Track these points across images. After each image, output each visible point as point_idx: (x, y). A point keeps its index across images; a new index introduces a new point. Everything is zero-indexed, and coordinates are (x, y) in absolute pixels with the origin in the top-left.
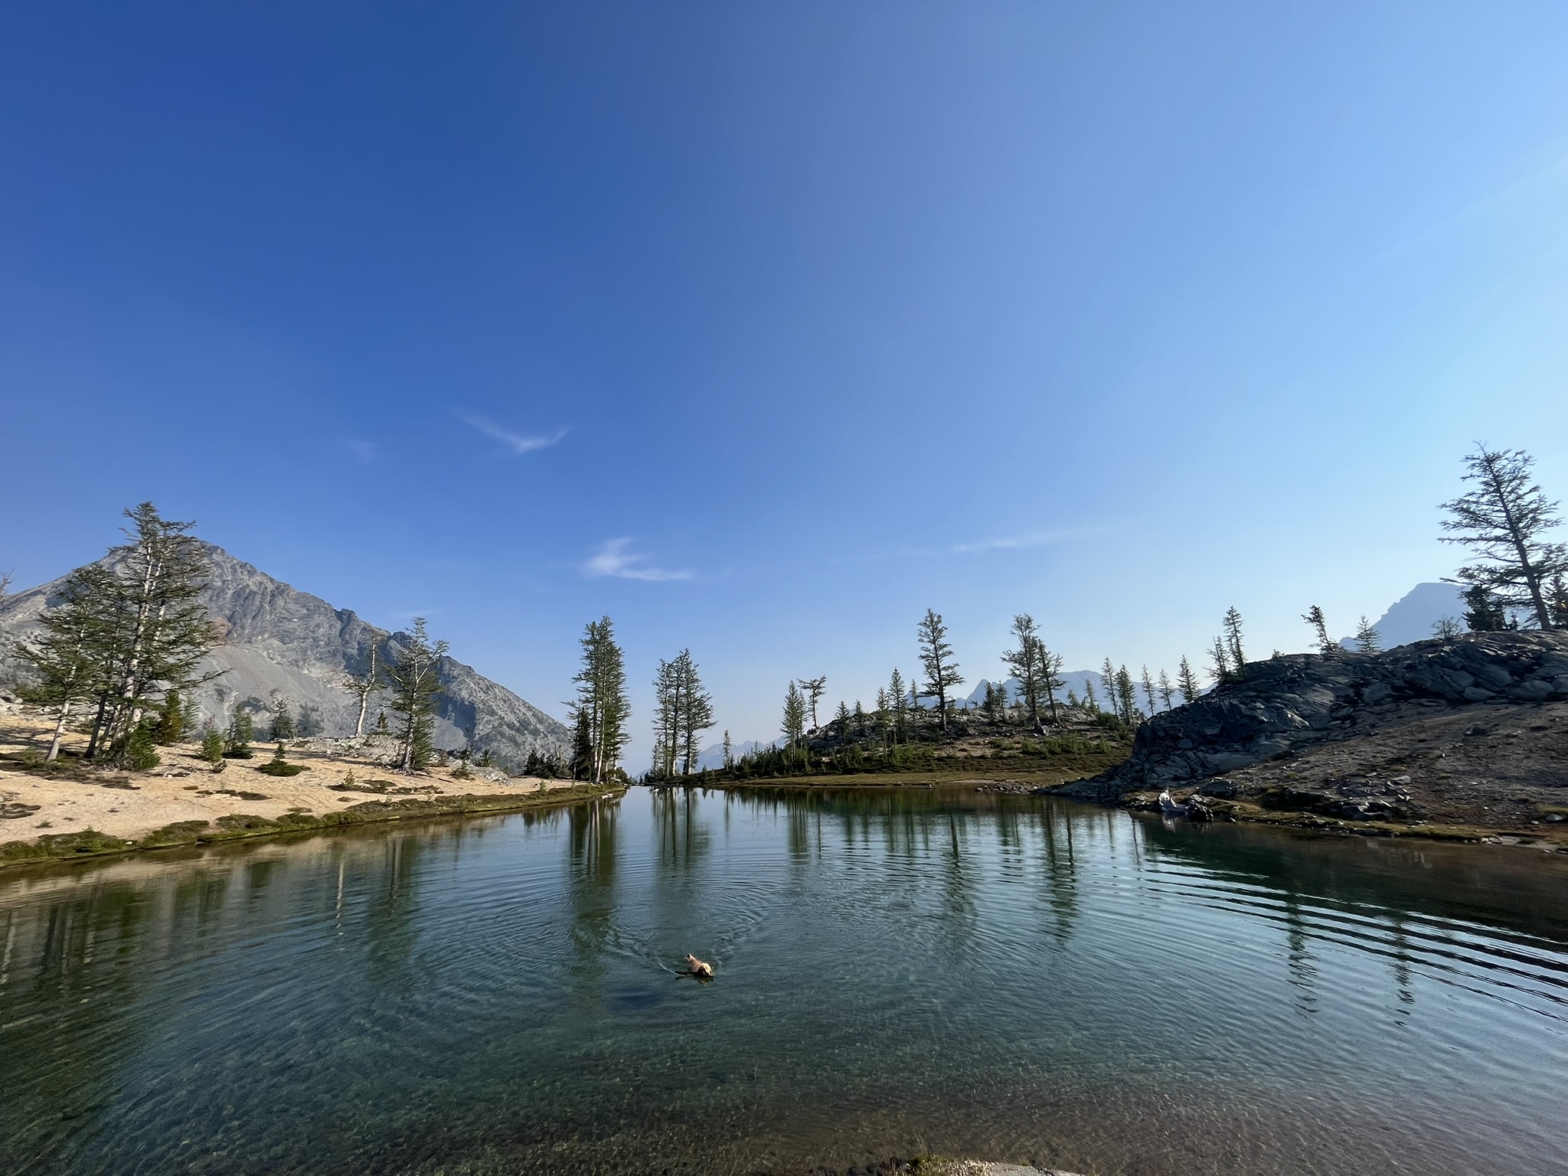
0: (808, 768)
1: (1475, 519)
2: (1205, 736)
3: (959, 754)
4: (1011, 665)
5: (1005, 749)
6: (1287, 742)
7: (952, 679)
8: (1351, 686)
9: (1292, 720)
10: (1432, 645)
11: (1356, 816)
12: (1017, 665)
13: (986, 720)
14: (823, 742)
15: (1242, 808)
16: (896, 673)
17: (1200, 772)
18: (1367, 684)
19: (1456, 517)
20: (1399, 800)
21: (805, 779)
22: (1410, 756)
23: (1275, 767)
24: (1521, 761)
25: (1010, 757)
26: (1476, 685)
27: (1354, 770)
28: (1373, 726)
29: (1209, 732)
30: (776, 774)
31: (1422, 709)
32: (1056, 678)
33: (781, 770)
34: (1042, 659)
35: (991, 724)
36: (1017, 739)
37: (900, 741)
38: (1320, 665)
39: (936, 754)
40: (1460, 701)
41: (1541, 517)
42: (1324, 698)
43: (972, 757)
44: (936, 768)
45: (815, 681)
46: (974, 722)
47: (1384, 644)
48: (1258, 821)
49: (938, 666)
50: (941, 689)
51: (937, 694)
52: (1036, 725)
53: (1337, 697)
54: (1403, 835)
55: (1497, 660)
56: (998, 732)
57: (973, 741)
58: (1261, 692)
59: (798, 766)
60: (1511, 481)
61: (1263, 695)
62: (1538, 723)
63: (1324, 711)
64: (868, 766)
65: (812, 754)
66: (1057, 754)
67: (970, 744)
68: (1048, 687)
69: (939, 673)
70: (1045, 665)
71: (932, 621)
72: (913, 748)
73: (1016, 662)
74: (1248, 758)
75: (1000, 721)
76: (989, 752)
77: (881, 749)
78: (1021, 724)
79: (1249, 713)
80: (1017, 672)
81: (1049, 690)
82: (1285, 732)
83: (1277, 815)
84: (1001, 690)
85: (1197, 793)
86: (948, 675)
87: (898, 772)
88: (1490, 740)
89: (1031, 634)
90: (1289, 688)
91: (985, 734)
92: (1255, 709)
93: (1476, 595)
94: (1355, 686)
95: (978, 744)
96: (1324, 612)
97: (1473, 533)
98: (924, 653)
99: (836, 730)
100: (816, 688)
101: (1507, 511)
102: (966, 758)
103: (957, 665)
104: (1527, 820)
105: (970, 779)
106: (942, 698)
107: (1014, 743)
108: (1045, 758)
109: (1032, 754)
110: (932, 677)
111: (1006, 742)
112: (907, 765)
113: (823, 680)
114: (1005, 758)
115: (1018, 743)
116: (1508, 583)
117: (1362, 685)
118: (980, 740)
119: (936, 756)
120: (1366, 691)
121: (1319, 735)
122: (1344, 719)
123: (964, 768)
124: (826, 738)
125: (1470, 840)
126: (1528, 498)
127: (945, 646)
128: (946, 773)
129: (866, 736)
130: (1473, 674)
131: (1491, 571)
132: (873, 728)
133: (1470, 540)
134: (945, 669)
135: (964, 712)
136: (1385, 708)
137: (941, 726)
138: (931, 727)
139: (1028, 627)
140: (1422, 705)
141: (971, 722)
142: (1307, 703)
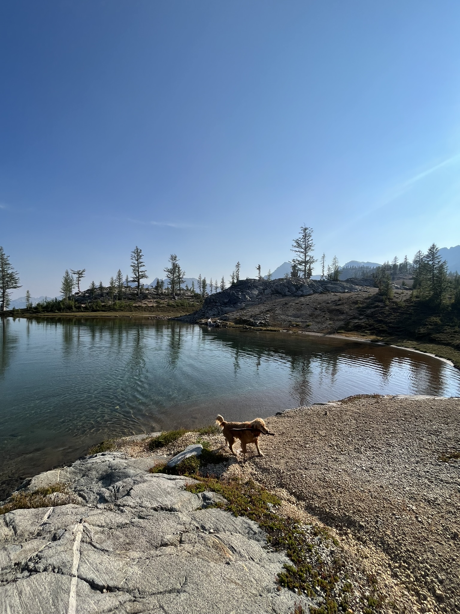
0: (74, 309)
1: (299, 246)
2: (224, 302)
3: (143, 305)
4: (167, 273)
5: (161, 304)
6: (245, 305)
7: (143, 276)
8: (263, 289)
9: (247, 298)
10: (282, 279)
11: (256, 326)
12: (169, 273)
13: (155, 293)
14: (83, 298)
15: (230, 324)
16: (120, 271)
17: (221, 313)
18: (266, 289)
19: (295, 244)
20: (266, 321)
21: (73, 314)
22: (271, 309)
23: (240, 312)
24: (292, 311)
25: (163, 307)
26: (289, 291)
27: (258, 313)
28: (265, 301)
29: (226, 301)
30: (57, 311)
31: (276, 297)
32: (183, 279)
33: (60, 310)
34: (179, 272)
35: (157, 295)
36: (166, 300)
37: (119, 299)
38: (257, 283)
40: (285, 296)
41: (311, 248)
42: (256, 292)
43: (148, 306)
44: (133, 310)
45: (79, 271)
46: (151, 293)
47: (272, 279)
48: (233, 327)
49: (138, 270)
50: (139, 280)
51: (137, 281)
52: (173, 296)
53: (259, 292)
54: (265, 330)
55: (294, 285)
56: (159, 298)
57: (149, 301)
58: (241, 289)
59: (69, 308)
60: (308, 236)
61: (241, 290)
62: (297, 302)
63: (255, 296)
64: (103, 309)
65: (76, 303)
66: (179, 306)
67: (148, 301)
68: (179, 283)
69: (138, 273)
70: (179, 274)
71: (137, 251)
72: (124, 302)
73: (169, 272)
74: (234, 309)
75: (161, 294)
76: (155, 305)
77: (110, 302)
78: (168, 295)
79: (237, 295)
80: (169, 276)
81: (180, 284)
82: (245, 302)
83: (238, 326)
84: (162, 282)
85: (219, 319)
86: (142, 274)
87: (117, 311)
88: (287, 306)
89: (176, 262)
90: (248, 289)
91: (154, 298)
92: (239, 294)
93: (294, 267)
94: (264, 290)
95: (151, 302)
96: (261, 267)
97: (297, 249)
98: (133, 264)
99: (90, 293)
100: (80, 274)
101: (305, 245)
102: (146, 307)
103: (146, 271)
104: (290, 325)
105: (146, 315)
106: (139, 283)
107: (164, 302)
108: (175, 308)
109: (170, 306)
110: (135, 275)
111: (162, 301)
112: (121, 309)
113: (84, 271)
114: (161, 307)
115: (166, 302)
116: (301, 265)
117: (265, 289)
118: (152, 300)
119: (134, 306)
120: (266, 291)
121: (252, 303)
122: (259, 299)
123: (145, 311)
124: (84, 296)
125: (278, 331)
126: (310, 242)
127: (142, 262)
128: (138, 312)
129: (104, 297)
130: (288, 288)
131: (299, 261)
132: (107, 294)
133: (297, 251)
134: (141, 272)
135: (147, 289)
136: (269, 296)
137: (137, 294)
138: (133, 294)
139: (175, 259)
140: (277, 296)
141: (149, 293)
142: (252, 293)
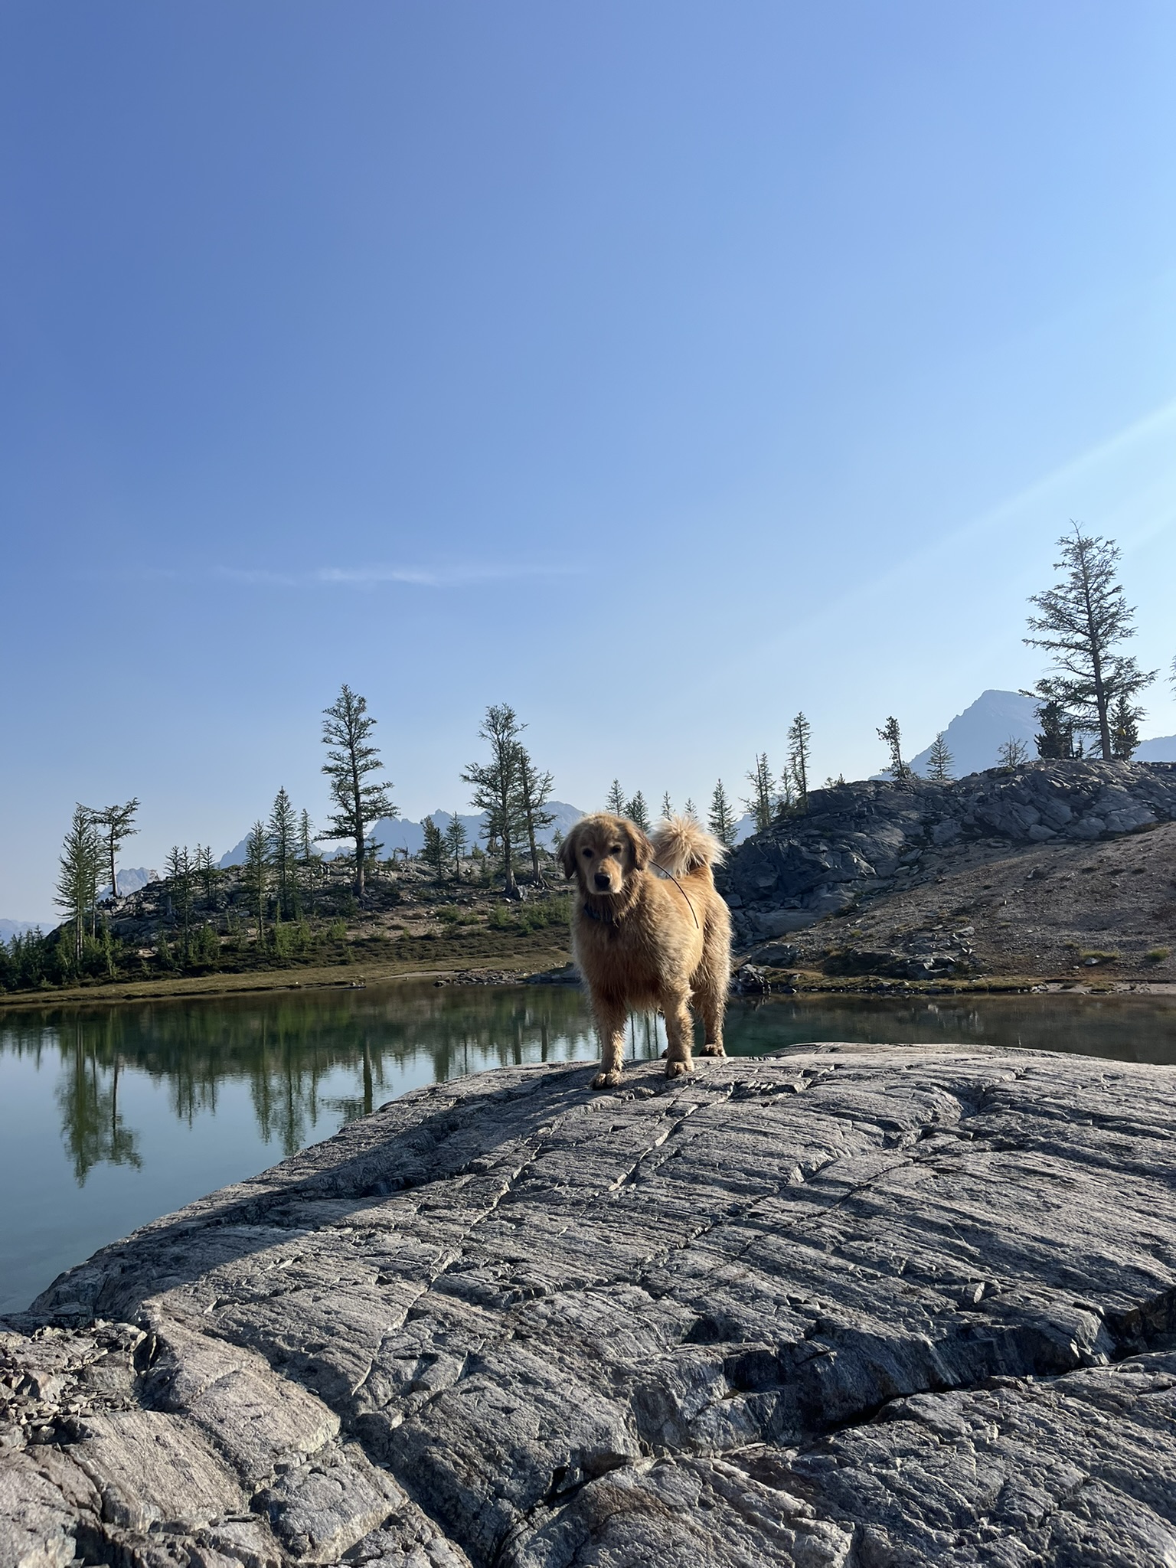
0: (114, 971)
1: (1061, 619)
2: (757, 890)
3: (389, 934)
4: (475, 788)
5: (462, 923)
6: (852, 895)
7: (378, 810)
8: (922, 823)
9: (858, 866)
10: (1003, 774)
11: (922, 974)
12: (484, 787)
13: (427, 879)
14: (136, 923)
15: (803, 977)
16: (282, 797)
17: (750, 937)
18: (938, 821)
19: (1042, 615)
20: (963, 954)
21: (112, 989)
22: (975, 905)
23: (838, 926)
24: (1070, 905)
25: (472, 935)
26: (1041, 823)
27: (920, 925)
28: (940, 872)
29: (763, 883)
30: (45, 983)
31: (989, 851)
32: (543, 809)
33: (57, 976)
34: (524, 780)
35: (438, 884)
36: (479, 907)
37: (286, 917)
38: (892, 796)
39: (351, 935)
40: (1025, 842)
41: (1119, 624)
42: (894, 837)
43: (411, 937)
44: (353, 958)
45: (114, 809)
46: (409, 882)
47: (956, 772)
48: (822, 989)
49: (356, 787)
50: (359, 826)
51: (351, 834)
52: (508, 885)
53: (907, 836)
54: (965, 990)
55: (1062, 794)
56: (449, 898)
57: (410, 913)
58: (824, 829)
59: (94, 968)
60: (1098, 576)
61: (829, 834)
62: (1088, 864)
63: (892, 854)
64: (230, 961)
65: (119, 943)
66: (541, 927)
67: (405, 917)
68: (529, 825)
69: (357, 798)
70: (526, 791)
71: (349, 709)
72: (308, 929)
73: (483, 782)
74: (808, 916)
75: (451, 880)
76: (438, 929)
77: (252, 931)
78: (484, 883)
79: (811, 857)
80: (486, 800)
81: (531, 828)
82: (849, 881)
83: (841, 981)
84: (456, 830)
85: (750, 962)
86: (374, 803)
87: (285, 967)
88: (1047, 884)
89: (512, 738)
90: (857, 824)
91: (428, 901)
92: (818, 852)
93: (1050, 713)
94: (926, 823)
95: (417, 917)
96: (900, 725)
97: (1055, 636)
98: (332, 763)
99: (158, 899)
100: (117, 821)
101: (1090, 613)
102: (402, 939)
103: (389, 785)
104: (1072, 962)
105: (412, 973)
106: (360, 841)
107: (477, 913)
108: (524, 935)
109: (504, 929)
110: (345, 806)
111: (464, 913)
112: (301, 957)
113: (131, 808)
114: (464, 937)
115: (483, 913)
116: (1081, 701)
117: (932, 822)
118: (422, 911)
119: (351, 938)
120: (936, 828)
121: (885, 884)
122: (911, 864)
123: (400, 957)
124: (140, 915)
125: (1022, 989)
126: (1111, 599)
127: (369, 751)
128: (371, 965)
129: (218, 910)
130: (1039, 810)
131: (1067, 686)
132: (232, 897)
133: (1053, 645)
134: (368, 791)
135: (391, 865)
136: (953, 850)
137: (355, 889)
138: (336, 890)
139: (505, 726)
140: (989, 846)
141: (404, 882)
142: (875, 844)
